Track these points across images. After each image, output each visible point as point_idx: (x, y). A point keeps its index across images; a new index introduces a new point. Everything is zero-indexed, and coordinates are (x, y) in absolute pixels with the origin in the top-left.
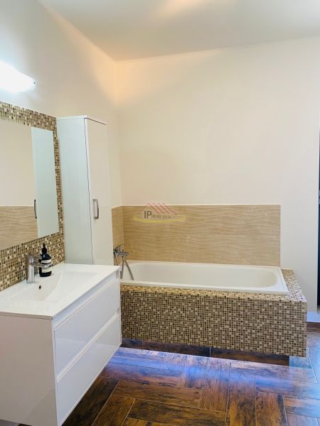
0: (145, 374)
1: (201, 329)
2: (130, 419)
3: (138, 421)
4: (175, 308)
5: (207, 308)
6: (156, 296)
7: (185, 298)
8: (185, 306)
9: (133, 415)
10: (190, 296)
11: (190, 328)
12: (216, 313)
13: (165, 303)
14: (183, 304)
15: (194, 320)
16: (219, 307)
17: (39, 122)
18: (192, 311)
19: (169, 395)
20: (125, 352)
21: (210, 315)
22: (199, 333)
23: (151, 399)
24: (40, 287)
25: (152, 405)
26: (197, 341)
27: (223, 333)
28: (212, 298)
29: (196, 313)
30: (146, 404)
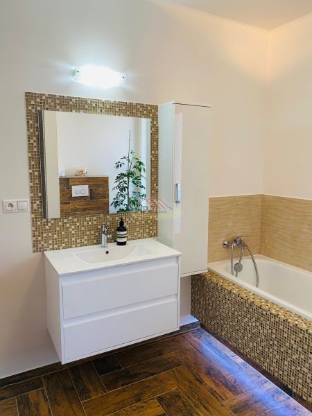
0: (208, 373)
1: (277, 357)
2: (156, 400)
3: (159, 406)
4: (254, 319)
5: (286, 335)
6: (239, 299)
7: (264, 313)
8: (264, 323)
9: (160, 399)
10: (268, 313)
11: (267, 350)
12: (295, 346)
13: (245, 309)
14: (262, 319)
15: (271, 343)
16: (298, 340)
17: (135, 111)
18: (270, 331)
19: (207, 405)
20: (214, 345)
21: (288, 344)
22: (275, 360)
23: (188, 397)
24: (107, 252)
25: (183, 402)
26: (272, 369)
27: (301, 375)
28: (291, 325)
29: (274, 336)
30: (180, 398)
